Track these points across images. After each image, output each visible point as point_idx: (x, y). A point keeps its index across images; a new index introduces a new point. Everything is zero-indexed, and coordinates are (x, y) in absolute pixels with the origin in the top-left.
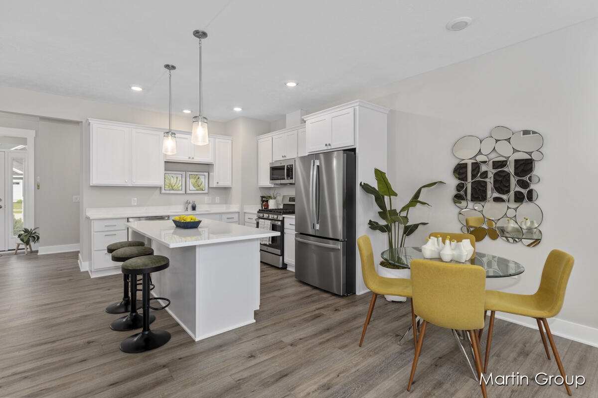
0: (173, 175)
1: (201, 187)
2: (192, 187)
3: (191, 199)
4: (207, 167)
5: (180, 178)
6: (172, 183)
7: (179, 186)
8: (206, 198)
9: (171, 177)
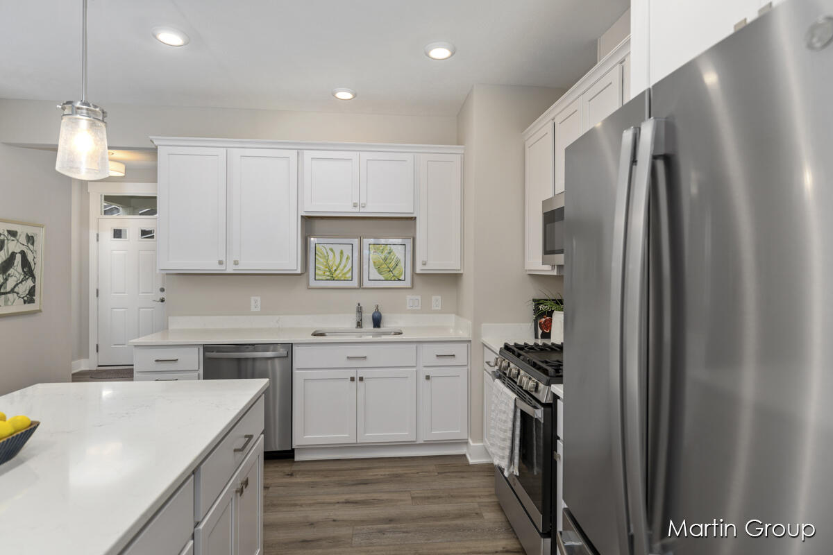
0: (331, 246)
1: (396, 272)
2: (374, 274)
3: (370, 302)
4: (404, 224)
5: (347, 252)
6: (330, 263)
7: (345, 270)
8: (411, 299)
9: (330, 252)
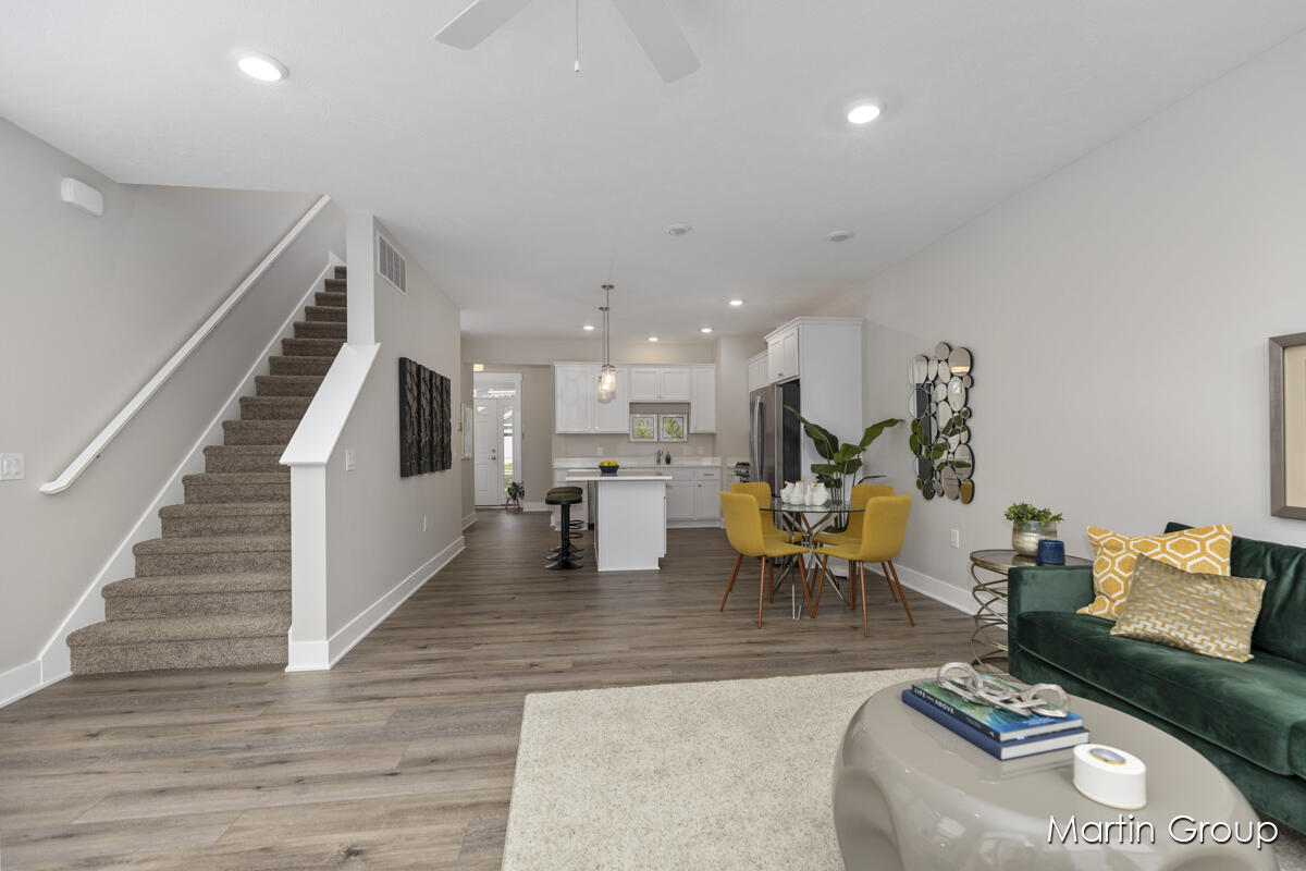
0: (640, 419)
1: (678, 433)
2: (666, 435)
3: (665, 449)
4: (683, 408)
5: (650, 422)
6: (641, 428)
7: (650, 432)
8: (686, 449)
9: (640, 422)
